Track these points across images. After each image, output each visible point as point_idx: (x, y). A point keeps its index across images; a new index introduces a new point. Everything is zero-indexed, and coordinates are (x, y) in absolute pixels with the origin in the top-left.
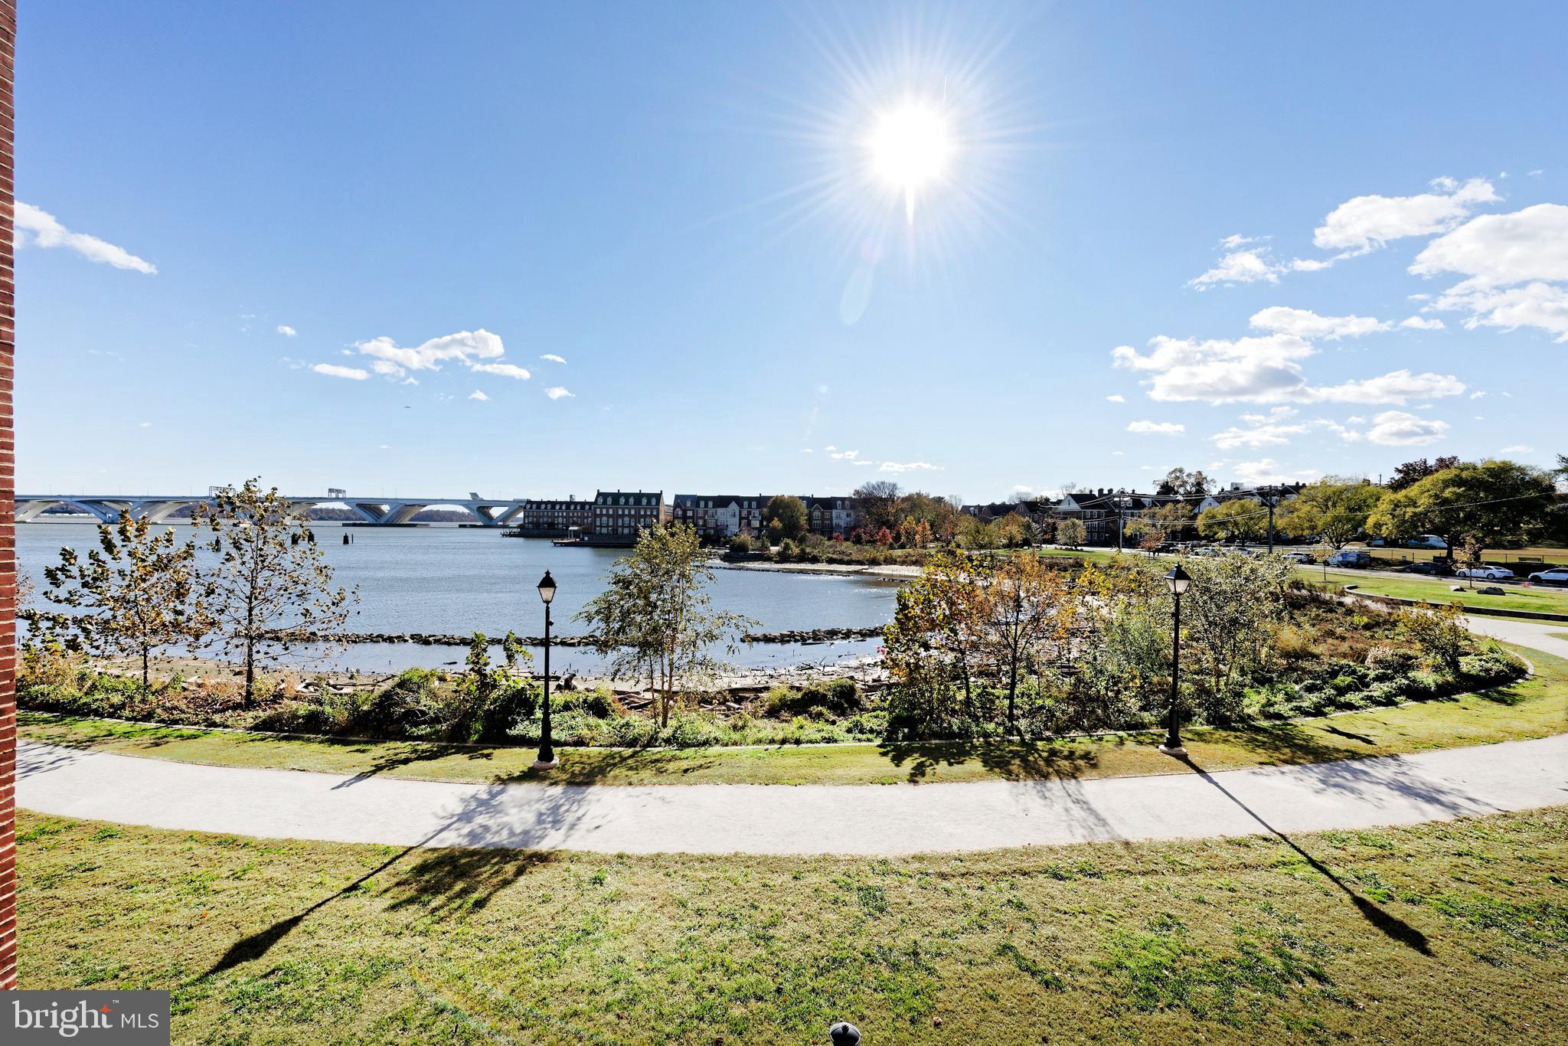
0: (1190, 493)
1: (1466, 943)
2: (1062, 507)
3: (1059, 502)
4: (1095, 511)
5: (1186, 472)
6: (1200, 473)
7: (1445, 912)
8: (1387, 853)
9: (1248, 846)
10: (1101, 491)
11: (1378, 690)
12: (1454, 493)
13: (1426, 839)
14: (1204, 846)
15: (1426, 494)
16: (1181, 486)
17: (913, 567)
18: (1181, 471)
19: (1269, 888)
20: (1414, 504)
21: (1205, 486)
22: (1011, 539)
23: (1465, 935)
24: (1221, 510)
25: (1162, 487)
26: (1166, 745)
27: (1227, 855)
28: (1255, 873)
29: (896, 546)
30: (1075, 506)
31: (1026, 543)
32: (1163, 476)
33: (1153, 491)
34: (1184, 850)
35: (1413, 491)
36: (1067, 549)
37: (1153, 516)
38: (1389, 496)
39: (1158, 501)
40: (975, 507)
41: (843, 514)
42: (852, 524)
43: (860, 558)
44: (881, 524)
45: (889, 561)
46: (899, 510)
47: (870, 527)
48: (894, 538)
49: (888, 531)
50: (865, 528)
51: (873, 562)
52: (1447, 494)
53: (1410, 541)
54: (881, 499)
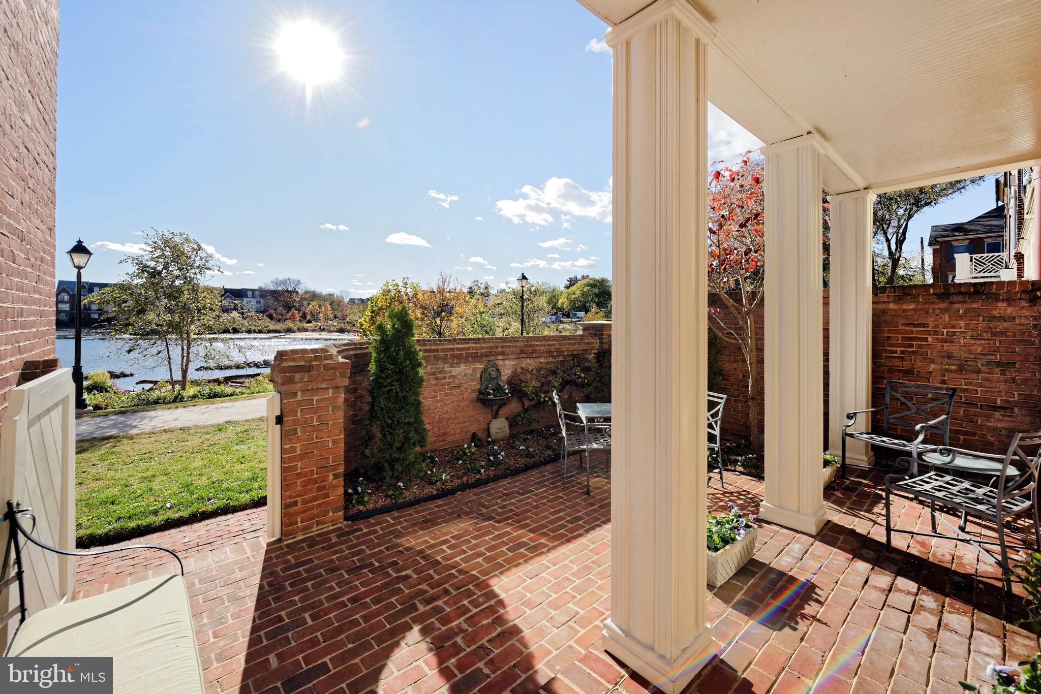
0: (482, 293)
5: (480, 281)
6: (487, 281)
16: (477, 289)
20: (575, 294)
21: (489, 289)
25: (469, 289)
29: (304, 321)
32: (470, 284)
38: (566, 291)
40: (359, 299)
41: (253, 302)
42: (262, 309)
43: (278, 328)
44: (288, 307)
45: (301, 330)
46: (303, 299)
47: (280, 309)
48: (302, 317)
49: (296, 312)
50: (275, 310)
51: (289, 331)
52: (585, 290)
53: (571, 315)
54: (288, 291)
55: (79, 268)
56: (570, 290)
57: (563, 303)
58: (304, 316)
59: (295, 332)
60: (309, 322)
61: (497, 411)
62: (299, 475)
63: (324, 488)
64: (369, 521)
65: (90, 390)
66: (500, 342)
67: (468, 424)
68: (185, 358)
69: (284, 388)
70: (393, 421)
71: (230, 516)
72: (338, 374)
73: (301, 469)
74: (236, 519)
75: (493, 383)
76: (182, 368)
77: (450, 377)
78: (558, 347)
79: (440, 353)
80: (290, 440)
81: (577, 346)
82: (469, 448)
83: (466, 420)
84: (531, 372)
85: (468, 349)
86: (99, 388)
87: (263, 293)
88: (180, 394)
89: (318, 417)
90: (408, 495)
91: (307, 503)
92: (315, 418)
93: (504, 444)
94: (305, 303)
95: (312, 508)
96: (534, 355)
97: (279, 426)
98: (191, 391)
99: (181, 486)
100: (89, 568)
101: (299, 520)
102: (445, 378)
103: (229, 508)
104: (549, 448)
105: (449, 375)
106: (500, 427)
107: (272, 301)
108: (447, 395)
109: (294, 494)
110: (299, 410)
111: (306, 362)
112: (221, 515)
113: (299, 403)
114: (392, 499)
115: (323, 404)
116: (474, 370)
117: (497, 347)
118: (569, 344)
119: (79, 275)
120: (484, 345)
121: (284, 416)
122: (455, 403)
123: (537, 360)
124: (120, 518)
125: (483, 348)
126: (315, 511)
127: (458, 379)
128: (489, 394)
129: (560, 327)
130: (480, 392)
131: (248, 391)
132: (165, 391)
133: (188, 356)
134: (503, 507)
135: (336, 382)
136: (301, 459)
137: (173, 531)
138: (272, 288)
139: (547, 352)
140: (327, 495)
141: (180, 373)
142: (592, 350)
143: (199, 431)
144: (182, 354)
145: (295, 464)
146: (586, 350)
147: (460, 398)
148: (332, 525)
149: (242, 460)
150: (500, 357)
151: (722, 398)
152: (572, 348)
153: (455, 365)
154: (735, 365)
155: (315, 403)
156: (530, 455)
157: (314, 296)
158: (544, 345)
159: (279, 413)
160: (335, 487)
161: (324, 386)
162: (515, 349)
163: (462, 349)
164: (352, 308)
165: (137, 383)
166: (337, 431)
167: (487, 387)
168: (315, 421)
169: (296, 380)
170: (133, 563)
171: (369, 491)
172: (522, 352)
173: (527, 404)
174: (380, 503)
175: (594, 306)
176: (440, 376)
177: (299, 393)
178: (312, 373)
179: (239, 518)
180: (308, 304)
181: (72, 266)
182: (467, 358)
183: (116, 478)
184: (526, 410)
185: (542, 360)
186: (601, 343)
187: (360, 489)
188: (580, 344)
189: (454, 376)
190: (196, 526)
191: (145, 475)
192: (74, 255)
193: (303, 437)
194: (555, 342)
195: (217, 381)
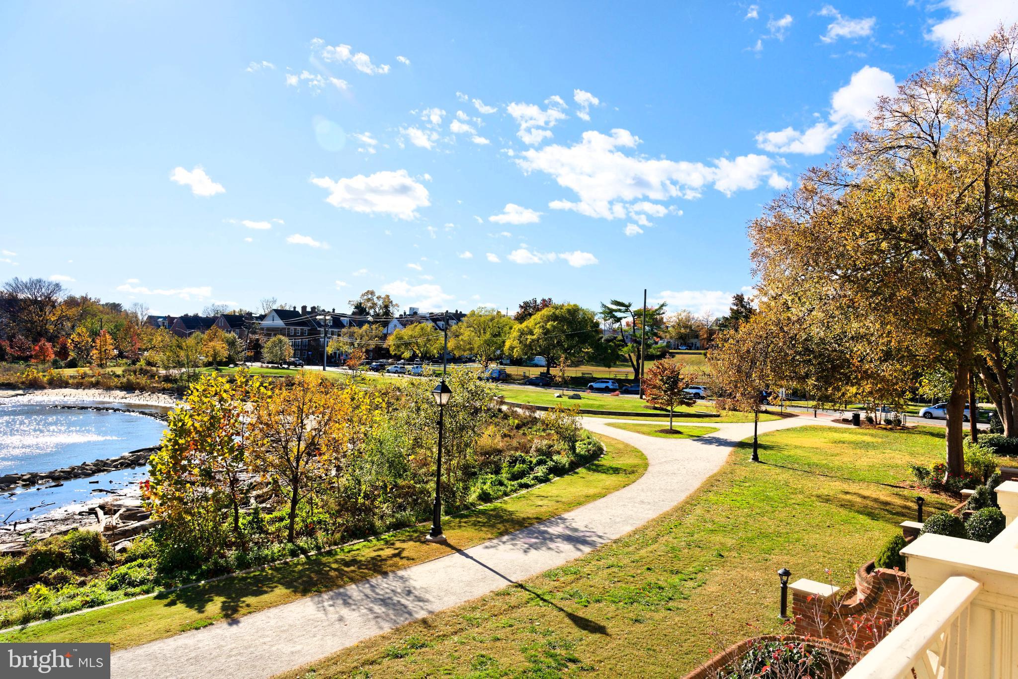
0: (378, 315)
1: (627, 615)
2: (266, 323)
3: (262, 317)
4: (299, 328)
5: (377, 295)
6: (388, 296)
7: (614, 602)
8: (578, 576)
9: (509, 594)
10: (304, 308)
11: (540, 471)
12: (552, 326)
13: (593, 563)
14: (484, 601)
15: (538, 325)
16: (371, 308)
17: (93, 391)
18: (372, 293)
19: (529, 617)
21: (391, 309)
22: (215, 355)
23: (625, 611)
24: (407, 332)
25: (356, 307)
26: (431, 535)
27: (499, 603)
28: (519, 611)
29: (62, 363)
30: (279, 323)
31: (230, 361)
32: (357, 299)
33: (349, 310)
34: (474, 609)
35: (529, 323)
36: (273, 368)
37: (352, 335)
38: (517, 326)
39: (354, 321)
40: (165, 318)
44: (35, 333)
45: (56, 383)
46: (64, 316)
47: (20, 337)
48: (59, 353)
49: (49, 344)
50: (11, 338)
52: (549, 326)
54: (36, 302)
56: (524, 325)
58: (63, 353)
60: (72, 364)
94: (67, 325)
157: (83, 308)
175: (563, 354)
180: (72, 329)
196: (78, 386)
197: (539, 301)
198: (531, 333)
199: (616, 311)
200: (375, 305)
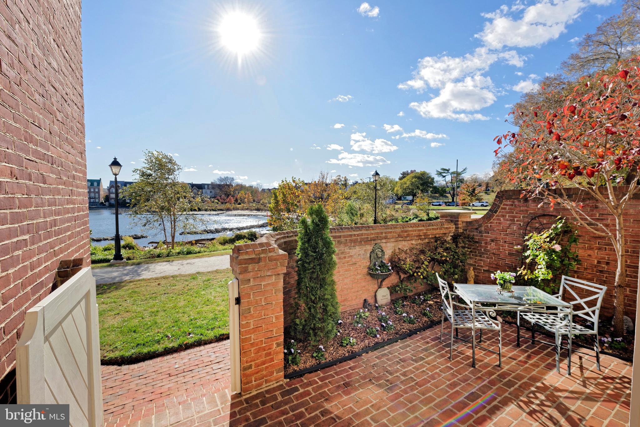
0: (342, 184)
6: (346, 177)
15: (409, 181)
17: (247, 211)
18: (340, 176)
21: (348, 181)
25: (334, 181)
29: (237, 203)
32: (334, 178)
35: (405, 180)
38: (399, 182)
40: (268, 189)
41: (208, 191)
42: (213, 196)
43: (222, 208)
44: (228, 195)
45: (235, 209)
46: (235, 190)
47: (223, 196)
48: (235, 201)
49: (232, 198)
50: (220, 196)
51: (228, 210)
52: (413, 180)
53: (402, 198)
54: (227, 185)
55: (116, 175)
56: (402, 181)
57: (397, 191)
58: (236, 200)
59: (231, 210)
60: (239, 204)
61: (382, 282)
62: (252, 345)
63: (269, 354)
64: (302, 381)
65: (125, 247)
66: (384, 229)
67: (361, 292)
68: (173, 229)
69: (241, 277)
70: (316, 298)
71: (202, 348)
72: (279, 264)
73: (254, 340)
74: (206, 351)
75: (379, 261)
76: (172, 235)
77: (349, 257)
78: (425, 231)
79: (342, 239)
80: (246, 317)
81: (439, 230)
82: (364, 312)
83: (359, 289)
84: (406, 253)
85: (362, 235)
86: (129, 247)
87: (213, 186)
88: (171, 251)
89: (265, 298)
90: (328, 357)
91: (258, 366)
92: (263, 300)
93: (387, 308)
94: (237, 192)
95: (261, 370)
96: (408, 238)
97: (238, 305)
98: (177, 249)
99: (173, 321)
100: (121, 383)
101: (253, 379)
102: (345, 258)
103: (201, 342)
104: (425, 315)
105: (348, 255)
106: (384, 296)
107: (218, 191)
108: (346, 270)
109: (249, 360)
110: (252, 294)
111: (256, 255)
112: (197, 346)
113: (251, 288)
114: (316, 360)
115: (268, 288)
116: (365, 250)
117: (382, 233)
118: (433, 229)
119: (116, 178)
120: (372, 232)
121: (241, 299)
122: (352, 277)
123: (409, 242)
124: (138, 345)
125: (372, 234)
126: (264, 373)
127: (355, 258)
128: (377, 270)
129: (396, 207)
130: (370, 268)
131: (208, 250)
132: (163, 249)
133: (174, 228)
134: (404, 374)
135: (276, 270)
136: (254, 332)
137: (169, 357)
138: (218, 183)
139: (417, 236)
140: (272, 360)
141: (171, 238)
142: (449, 233)
143: (182, 278)
144: (171, 227)
145: (249, 336)
146: (445, 234)
147: (356, 273)
148: (276, 383)
149: (208, 303)
150: (384, 241)
151: (601, 289)
152: (435, 232)
153: (352, 248)
154: (590, 252)
155: (263, 287)
156: (411, 322)
157: (241, 187)
158: (416, 231)
159: (237, 296)
160: (277, 353)
161: (269, 274)
162: (395, 234)
163: (358, 235)
164: (263, 195)
165: (149, 243)
166: (279, 309)
167: (375, 265)
168: (263, 302)
169: (250, 270)
170: (146, 382)
171: (299, 351)
172: (399, 236)
173: (403, 276)
174: (308, 365)
175: (420, 192)
176: (343, 256)
177: (252, 280)
178: (261, 264)
179: (208, 350)
180: (239, 193)
181: (112, 174)
182: (361, 242)
183: (137, 311)
184: (402, 281)
185: (414, 242)
186: (457, 228)
187: (293, 351)
188: (441, 229)
189: (351, 256)
190: (183, 354)
191: (153, 310)
192: (113, 168)
193: (255, 315)
194: (423, 228)
195: (191, 243)
196: (242, 209)
197: (409, 172)
198: (406, 184)
199: (443, 173)
200: (341, 180)
